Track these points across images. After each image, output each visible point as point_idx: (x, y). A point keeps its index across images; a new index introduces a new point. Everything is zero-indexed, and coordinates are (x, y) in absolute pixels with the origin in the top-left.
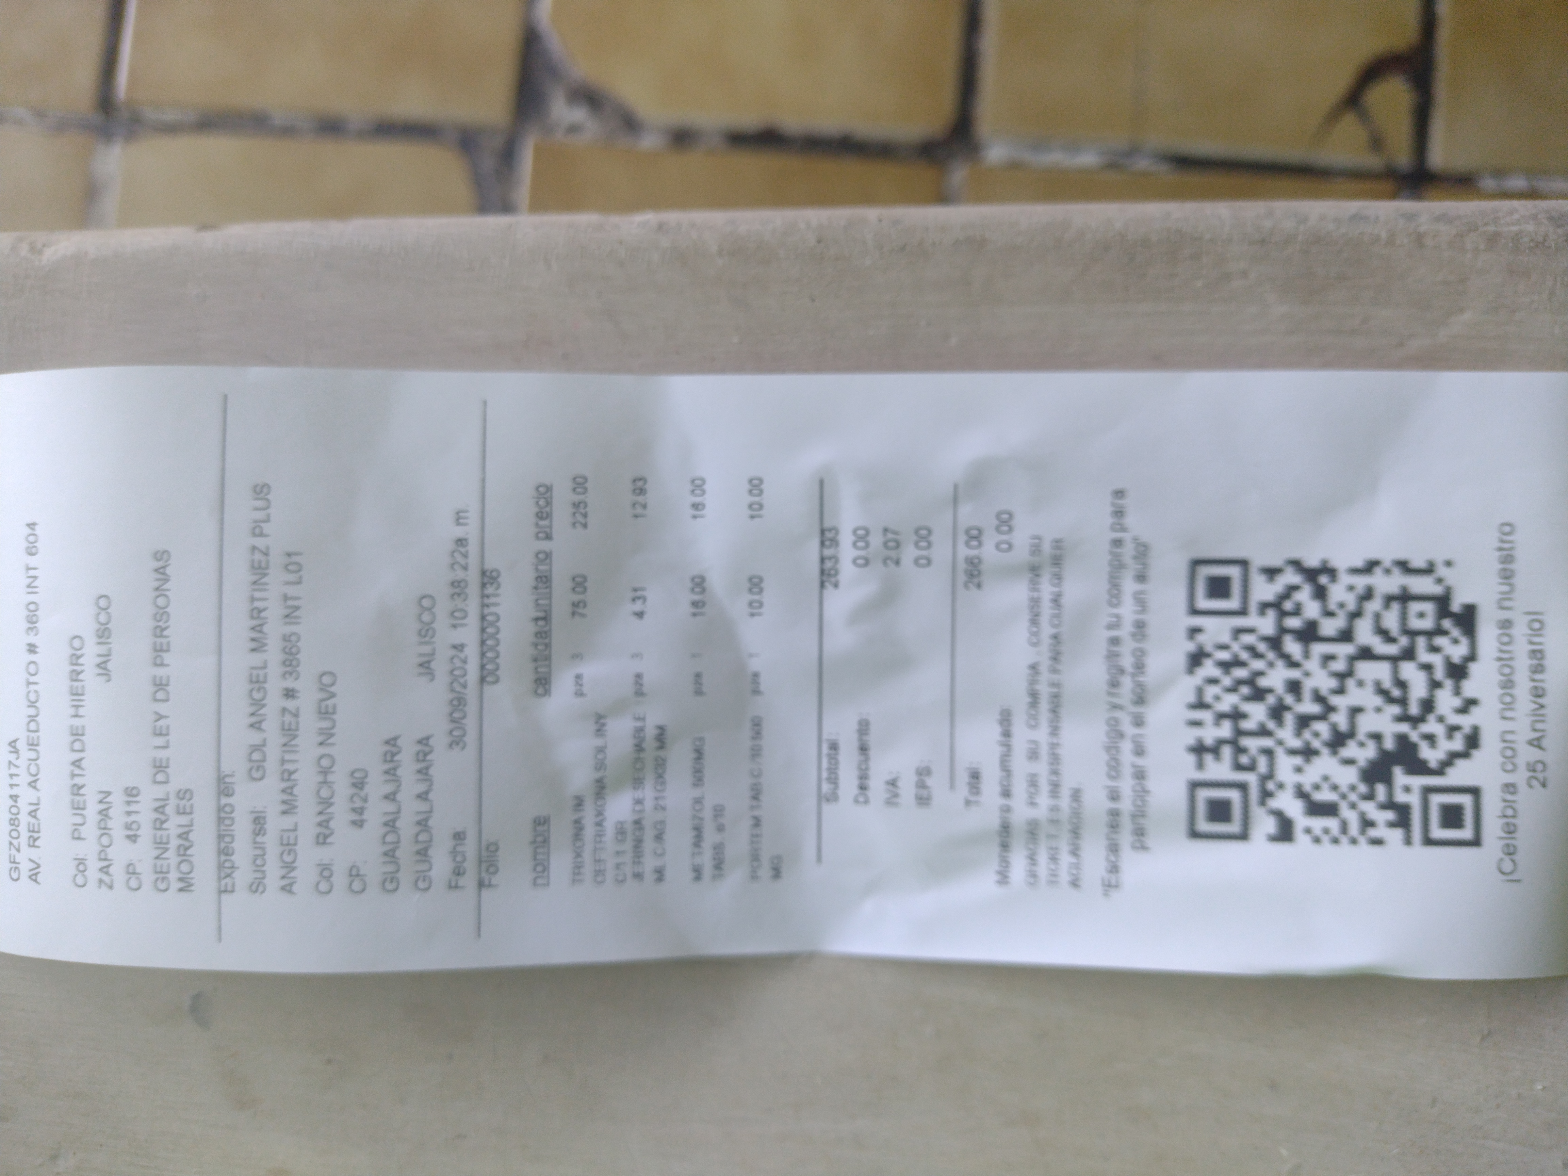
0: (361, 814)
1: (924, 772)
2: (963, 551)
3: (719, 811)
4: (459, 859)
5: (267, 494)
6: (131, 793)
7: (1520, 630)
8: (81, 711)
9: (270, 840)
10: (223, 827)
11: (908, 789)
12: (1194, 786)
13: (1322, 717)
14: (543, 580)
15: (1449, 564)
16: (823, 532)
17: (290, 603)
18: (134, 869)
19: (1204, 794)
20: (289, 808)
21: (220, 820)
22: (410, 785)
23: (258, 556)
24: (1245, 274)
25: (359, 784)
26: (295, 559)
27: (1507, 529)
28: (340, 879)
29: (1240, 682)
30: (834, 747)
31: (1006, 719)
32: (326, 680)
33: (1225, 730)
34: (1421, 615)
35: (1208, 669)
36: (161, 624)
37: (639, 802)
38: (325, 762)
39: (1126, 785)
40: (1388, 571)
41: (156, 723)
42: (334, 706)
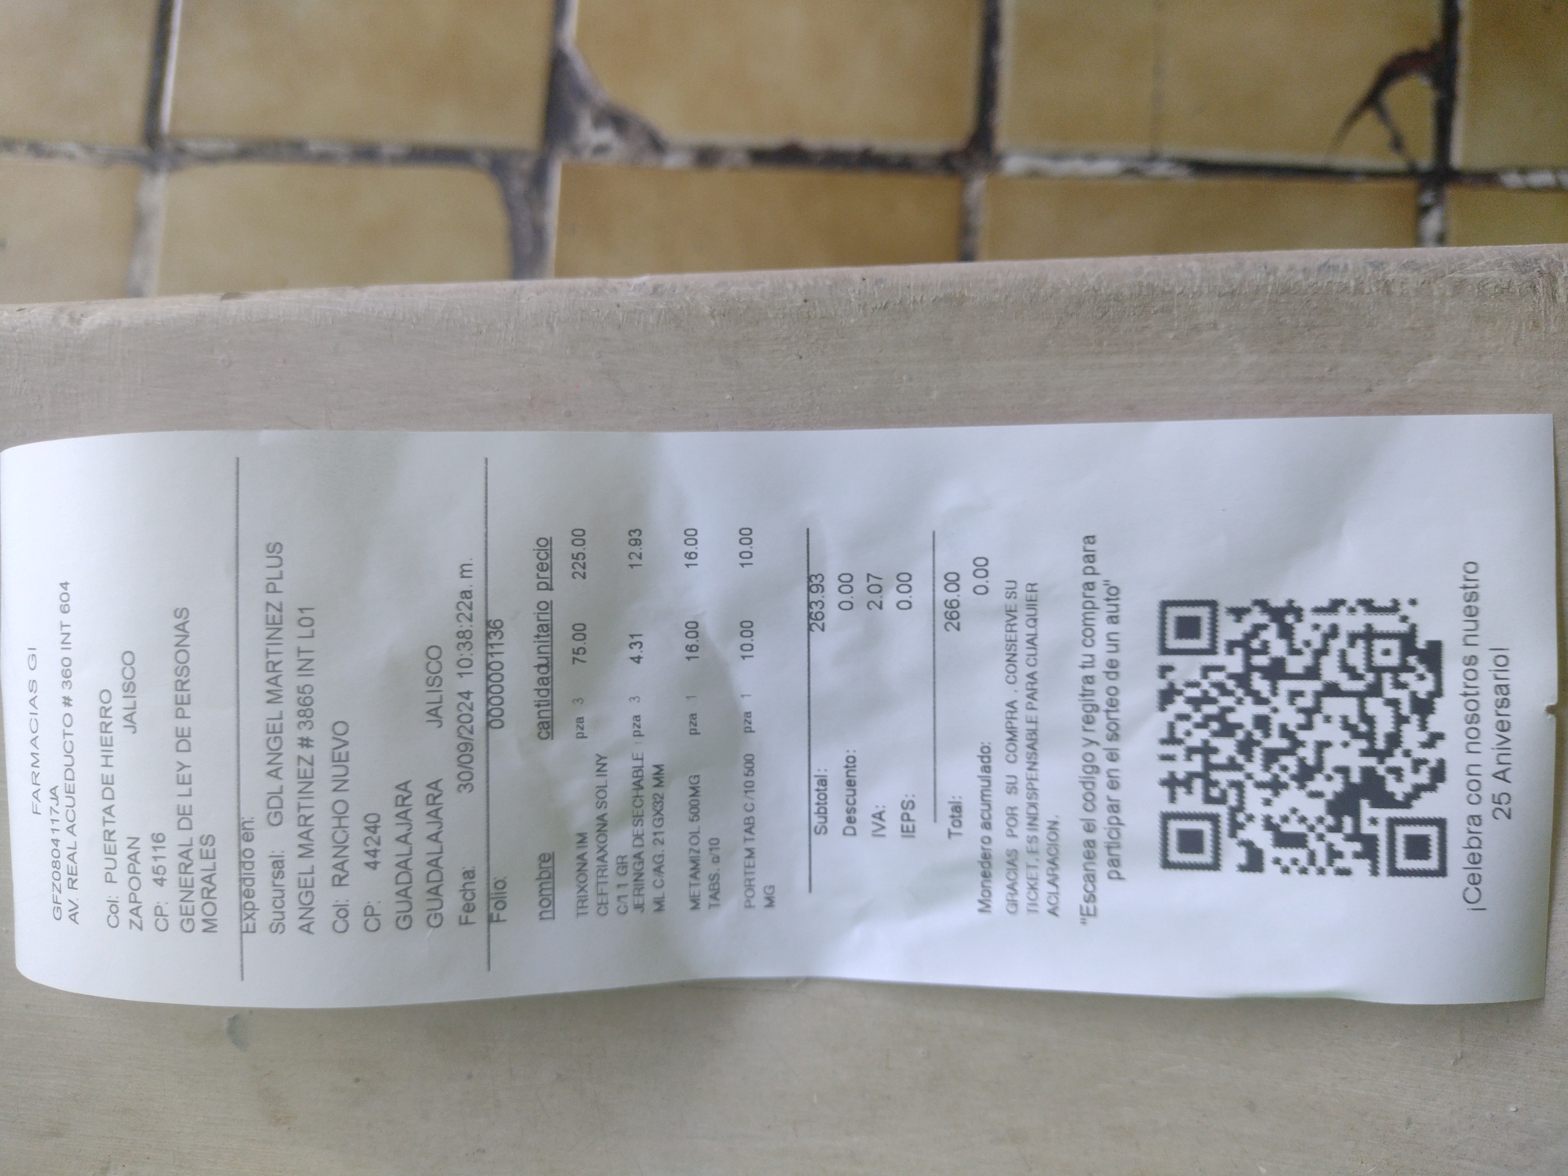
0: (374, 856)
1: (908, 805)
2: (942, 595)
3: (714, 843)
4: (469, 896)
5: (280, 552)
6: (158, 839)
7: (1485, 666)
8: (110, 761)
9: (289, 882)
10: (243, 871)
11: (893, 822)
12: (1166, 817)
13: (1290, 752)
14: (545, 629)
15: (1413, 602)
16: (809, 578)
17: (303, 656)
18: (161, 911)
19: (1175, 826)
20: (306, 852)
21: (241, 864)
22: (421, 826)
23: (272, 612)
24: (1215, 326)
25: (373, 828)
26: (307, 614)
27: (1471, 568)
28: (356, 918)
29: (1208, 718)
30: (823, 782)
31: (985, 754)
32: (340, 729)
33: (1197, 764)
34: (1387, 652)
35: (1180, 705)
36: (182, 678)
37: (639, 837)
38: (340, 807)
39: (1101, 816)
40: (1352, 610)
41: (179, 773)
42: (347, 754)
